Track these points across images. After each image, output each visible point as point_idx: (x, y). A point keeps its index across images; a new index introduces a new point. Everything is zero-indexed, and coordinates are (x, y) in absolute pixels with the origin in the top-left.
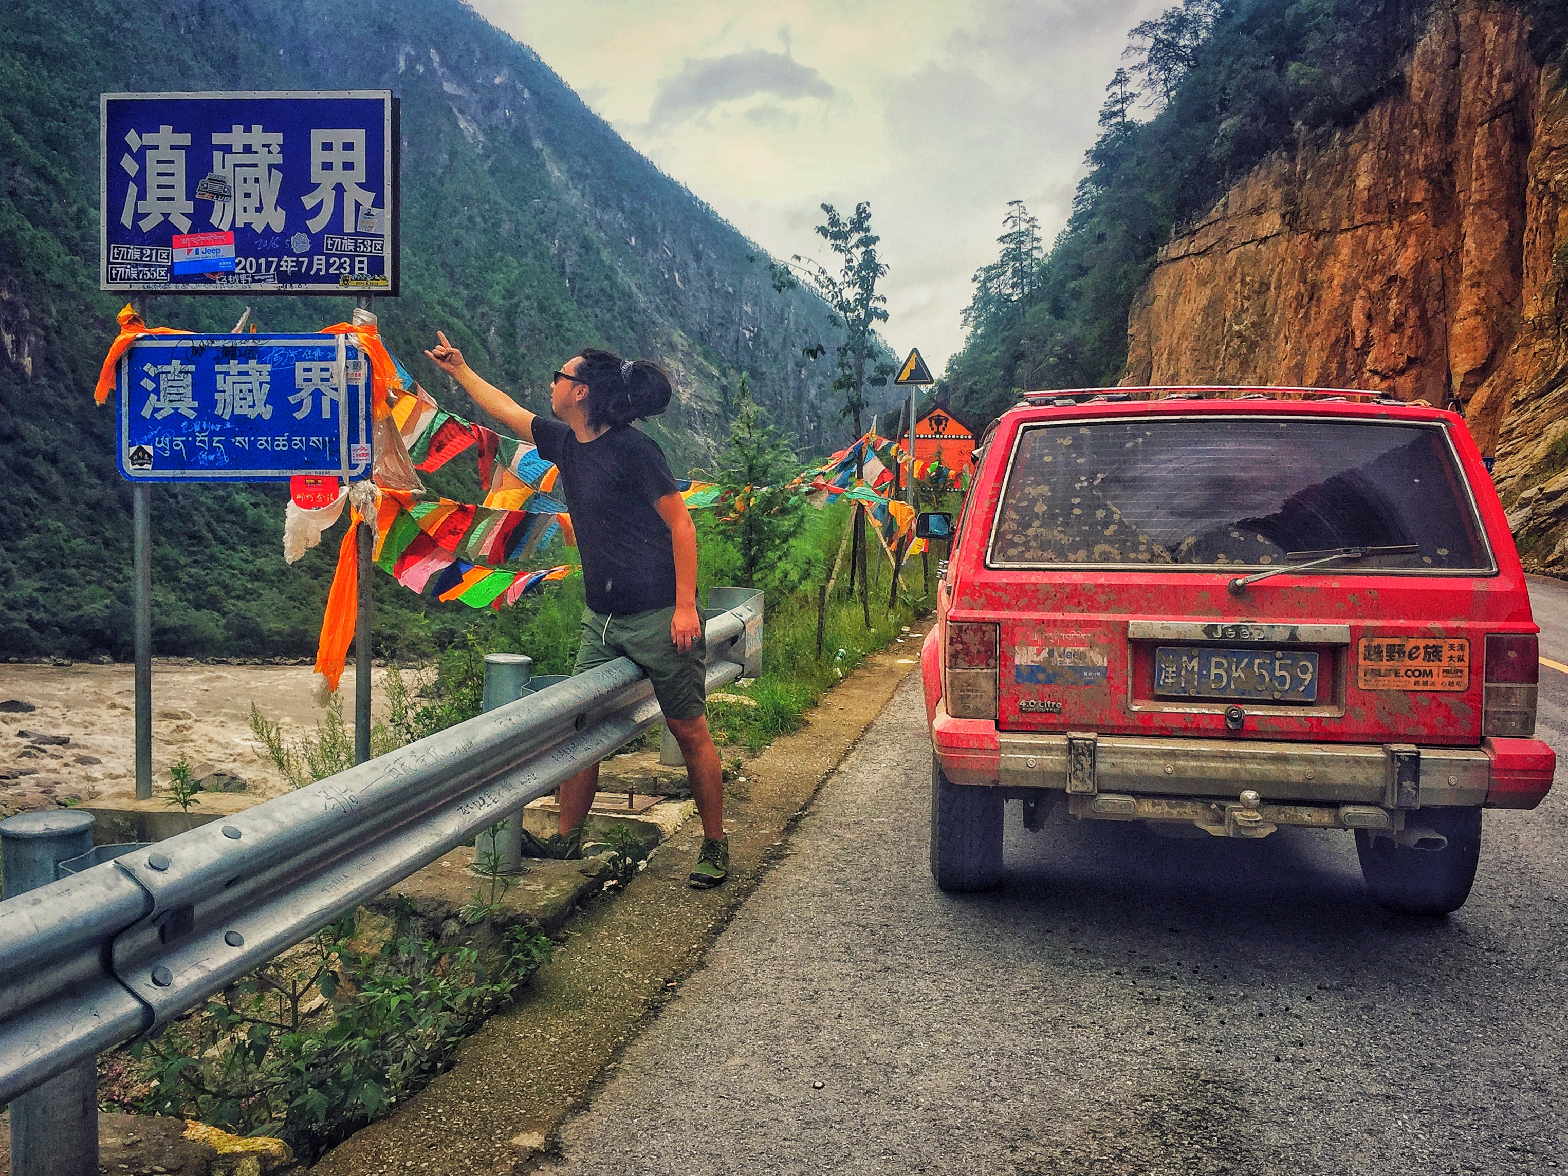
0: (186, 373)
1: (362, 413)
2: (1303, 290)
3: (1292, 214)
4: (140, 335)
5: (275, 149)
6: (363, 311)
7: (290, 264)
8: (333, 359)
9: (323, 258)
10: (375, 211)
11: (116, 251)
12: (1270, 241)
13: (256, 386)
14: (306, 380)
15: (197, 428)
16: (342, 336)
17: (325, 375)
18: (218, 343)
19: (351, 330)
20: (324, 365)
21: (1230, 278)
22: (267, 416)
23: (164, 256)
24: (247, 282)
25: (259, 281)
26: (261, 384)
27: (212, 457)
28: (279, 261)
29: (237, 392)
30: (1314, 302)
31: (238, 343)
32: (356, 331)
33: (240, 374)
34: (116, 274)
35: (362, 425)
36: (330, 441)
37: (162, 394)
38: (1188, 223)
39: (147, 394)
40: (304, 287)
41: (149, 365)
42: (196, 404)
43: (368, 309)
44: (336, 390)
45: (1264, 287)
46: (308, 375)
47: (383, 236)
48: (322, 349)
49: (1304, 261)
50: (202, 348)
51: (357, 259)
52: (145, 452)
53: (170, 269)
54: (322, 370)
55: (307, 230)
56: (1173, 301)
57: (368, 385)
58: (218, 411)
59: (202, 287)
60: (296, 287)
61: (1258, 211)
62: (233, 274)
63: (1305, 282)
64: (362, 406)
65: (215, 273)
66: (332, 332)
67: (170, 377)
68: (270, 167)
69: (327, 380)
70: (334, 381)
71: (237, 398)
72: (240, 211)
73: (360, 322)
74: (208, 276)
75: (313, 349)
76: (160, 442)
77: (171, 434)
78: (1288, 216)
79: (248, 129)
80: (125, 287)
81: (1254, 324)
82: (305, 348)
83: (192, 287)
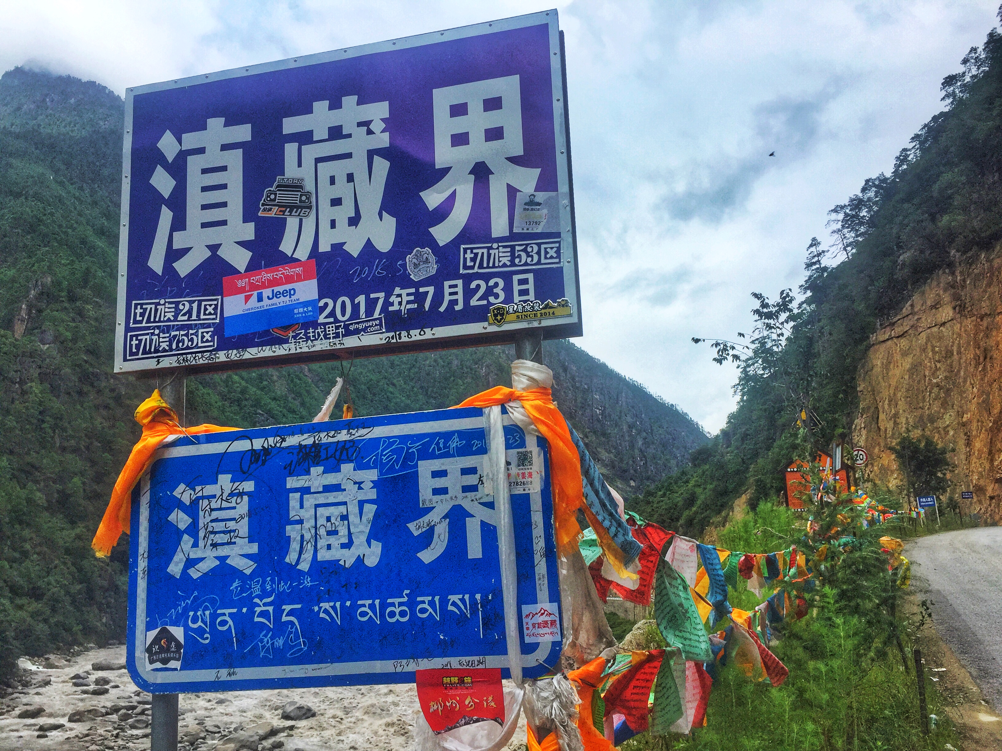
0: (241, 494)
1: (539, 545)
2: (978, 352)
3: (960, 306)
4: (171, 438)
5: (377, 126)
6: (529, 364)
7: (405, 299)
8: (483, 450)
9: (460, 282)
10: (541, 197)
11: (139, 311)
12: (948, 325)
13: (353, 509)
14: (437, 491)
15: (257, 590)
16: (496, 410)
17: (471, 480)
18: (292, 441)
19: (511, 398)
20: (469, 461)
21: (924, 350)
22: (372, 561)
23: (210, 309)
24: (337, 336)
25: (357, 332)
26: (361, 504)
27: (280, 642)
28: (389, 295)
29: (322, 521)
30: (988, 359)
31: (324, 438)
32: (519, 398)
33: (328, 489)
34: (138, 347)
35: (541, 568)
36: (485, 602)
37: (201, 534)
38: (888, 319)
39: (179, 534)
40: (429, 334)
41: (182, 487)
42: (254, 548)
43: (537, 359)
44: (491, 505)
45: (949, 354)
46: (440, 483)
47: (558, 235)
48: (462, 434)
49: (976, 334)
50: (265, 451)
51: (516, 278)
52: (171, 638)
53: (219, 330)
54: (465, 471)
55: (432, 243)
56: (886, 366)
57: (546, 493)
58: (291, 558)
59: (267, 352)
60: (416, 335)
61: (935, 307)
62: (315, 324)
63: (979, 348)
64: (538, 531)
65: (287, 328)
66: (478, 404)
67: (214, 504)
68: (371, 154)
69: (473, 488)
70: (486, 489)
71: (322, 532)
72: (324, 225)
73: (525, 381)
74: (277, 333)
75: (447, 436)
76: (195, 621)
77: (213, 602)
78: (957, 308)
79: (335, 105)
80: (150, 364)
81: (946, 378)
82: (433, 436)
83: (252, 353)
